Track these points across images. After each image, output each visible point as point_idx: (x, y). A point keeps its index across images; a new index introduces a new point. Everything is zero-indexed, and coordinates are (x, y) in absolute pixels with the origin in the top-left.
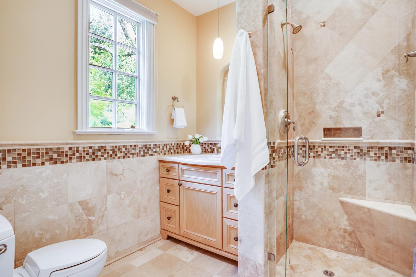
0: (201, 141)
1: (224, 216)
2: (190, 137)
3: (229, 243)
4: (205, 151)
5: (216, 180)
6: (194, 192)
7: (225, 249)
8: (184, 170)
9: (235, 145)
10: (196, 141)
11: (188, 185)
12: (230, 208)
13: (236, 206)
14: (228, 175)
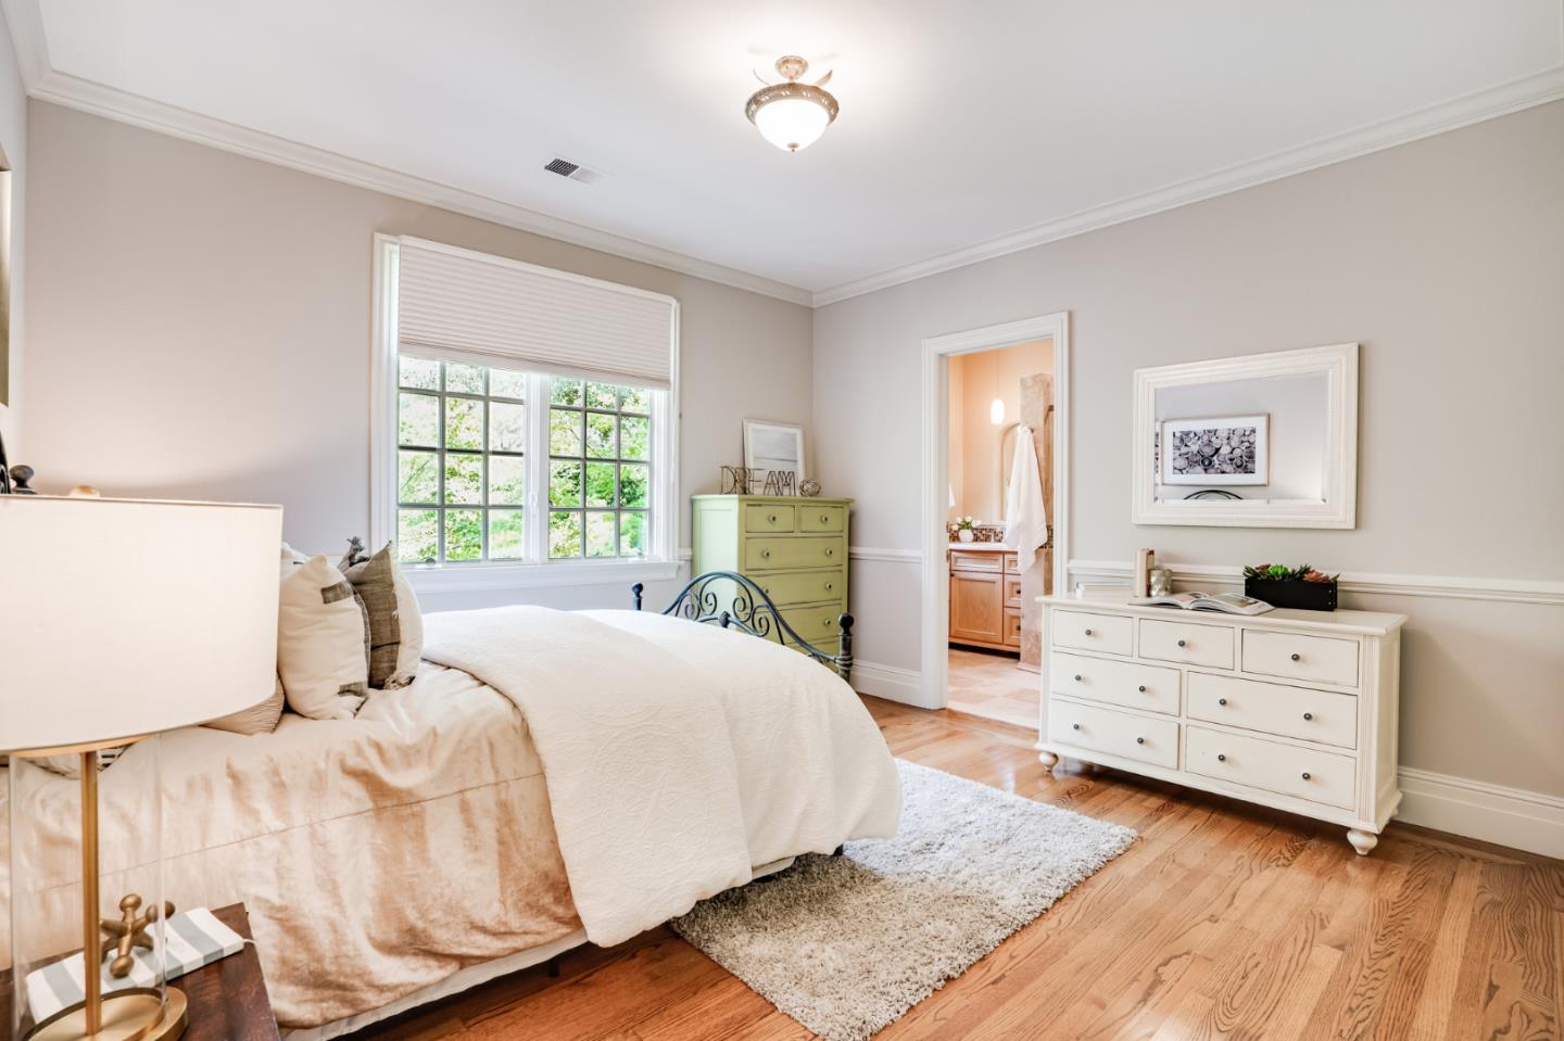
0: (974, 525)
1: (1006, 604)
2: (959, 520)
3: (1011, 634)
4: (976, 539)
5: (997, 567)
6: (969, 583)
7: (1005, 642)
8: (957, 558)
9: (1018, 527)
10: (966, 525)
11: (963, 575)
12: (1013, 596)
13: (1019, 592)
14: (1011, 561)
